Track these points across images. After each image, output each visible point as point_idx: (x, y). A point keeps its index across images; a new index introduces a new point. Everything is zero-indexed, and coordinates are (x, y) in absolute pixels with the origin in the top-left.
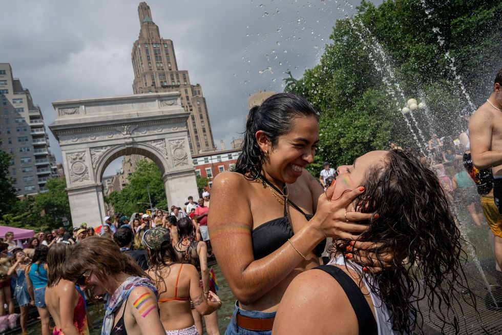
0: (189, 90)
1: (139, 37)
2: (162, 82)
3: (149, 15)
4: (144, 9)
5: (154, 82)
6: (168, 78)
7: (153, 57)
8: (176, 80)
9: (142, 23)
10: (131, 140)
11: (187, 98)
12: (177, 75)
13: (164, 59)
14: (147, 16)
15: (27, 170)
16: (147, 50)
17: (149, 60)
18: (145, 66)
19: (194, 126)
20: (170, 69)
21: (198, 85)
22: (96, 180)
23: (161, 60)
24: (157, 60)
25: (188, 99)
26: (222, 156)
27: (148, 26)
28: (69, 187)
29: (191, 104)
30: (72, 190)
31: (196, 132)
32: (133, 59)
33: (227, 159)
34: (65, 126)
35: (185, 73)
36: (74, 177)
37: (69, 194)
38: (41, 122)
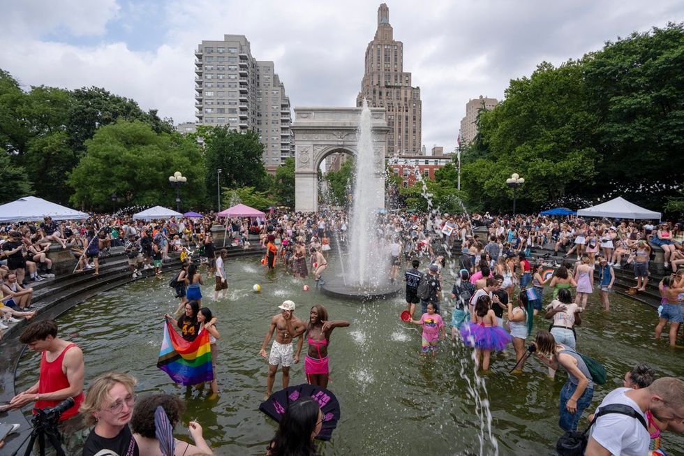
0: (409, 92)
1: (375, 38)
2: (386, 82)
3: (387, 17)
4: (383, 10)
5: (379, 82)
6: (393, 79)
7: (383, 58)
8: (399, 81)
9: (379, 24)
10: (342, 143)
11: (406, 98)
12: (401, 76)
13: (393, 60)
14: (385, 18)
15: (275, 145)
16: (379, 51)
17: (379, 60)
18: (375, 66)
19: (407, 126)
20: (396, 71)
21: (418, 88)
22: (314, 169)
23: (389, 61)
24: (385, 60)
25: (406, 101)
26: (420, 160)
27: (384, 27)
28: (296, 171)
29: (408, 105)
30: (298, 173)
31: (407, 132)
32: (366, 57)
33: (424, 164)
34: (300, 127)
35: (409, 75)
36: (301, 165)
37: (296, 175)
38: (288, 110)
